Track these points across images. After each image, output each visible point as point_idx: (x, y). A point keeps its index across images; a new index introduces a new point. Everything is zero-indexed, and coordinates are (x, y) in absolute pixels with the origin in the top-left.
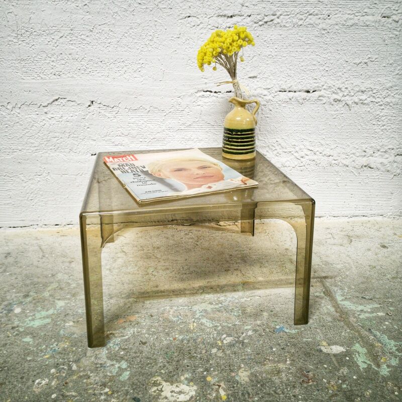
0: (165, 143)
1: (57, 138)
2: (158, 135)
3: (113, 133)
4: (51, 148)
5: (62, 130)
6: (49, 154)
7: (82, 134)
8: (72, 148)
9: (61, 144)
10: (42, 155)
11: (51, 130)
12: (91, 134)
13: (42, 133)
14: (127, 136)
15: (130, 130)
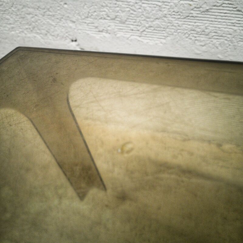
0: (165, 35)
1: (31, 16)
2: (157, 22)
3: (96, 13)
4: (27, 27)
5: (36, 5)
6: (26, 34)
7: (59, 12)
8: (49, 29)
9: (37, 23)
10: (19, 35)
11: (24, 4)
12: (69, 13)
13: (16, 8)
14: (114, 19)
15: (118, 12)
